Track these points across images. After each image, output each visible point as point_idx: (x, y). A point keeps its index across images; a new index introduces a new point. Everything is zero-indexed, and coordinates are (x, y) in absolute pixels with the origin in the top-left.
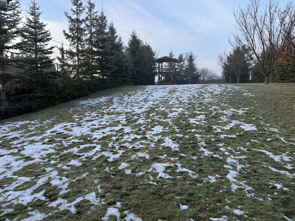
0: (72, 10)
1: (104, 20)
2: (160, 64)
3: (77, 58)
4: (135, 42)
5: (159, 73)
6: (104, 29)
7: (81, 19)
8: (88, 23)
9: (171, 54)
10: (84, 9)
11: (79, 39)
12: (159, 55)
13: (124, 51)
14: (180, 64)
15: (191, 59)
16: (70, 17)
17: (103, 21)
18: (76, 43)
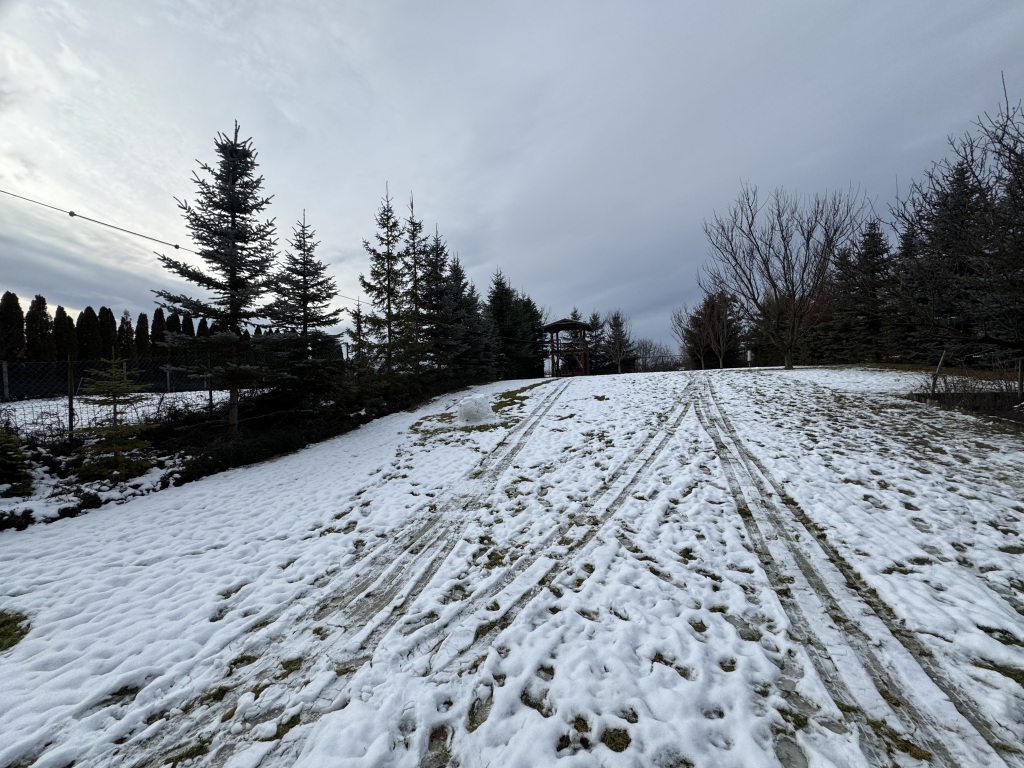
0: (378, 237)
1: (441, 253)
2: (555, 334)
3: (386, 330)
4: (502, 293)
5: (553, 352)
6: (442, 270)
7: (395, 253)
8: (409, 260)
9: (574, 315)
10: (402, 234)
11: (391, 292)
12: (550, 318)
13: (480, 312)
14: (594, 334)
15: (617, 323)
16: (374, 251)
17: (438, 255)
18: (386, 301)
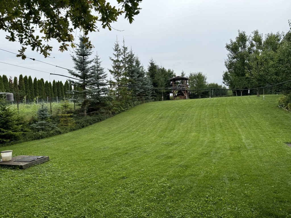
0: (115, 55)
16: (113, 60)
18: (117, 76)
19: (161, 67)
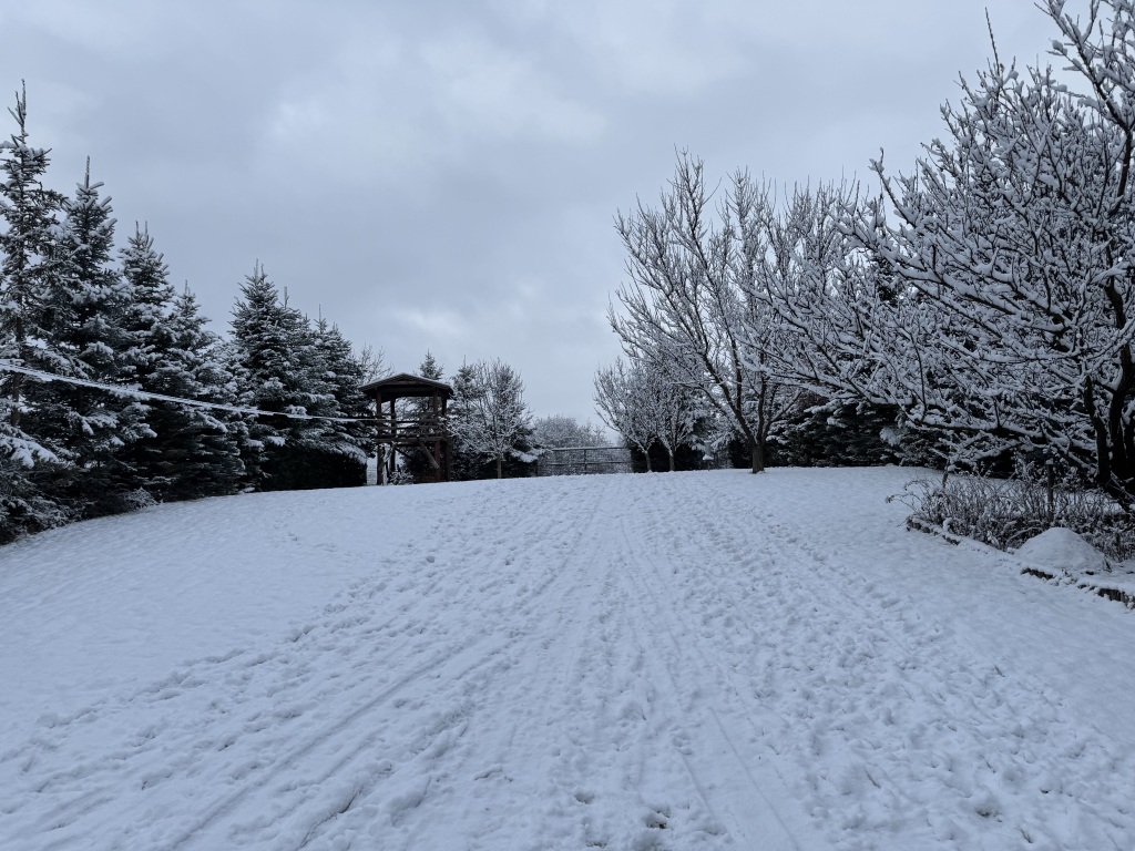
4: (265, 317)
5: (382, 438)
9: (429, 369)
12: (380, 371)
19: (322, 326)
